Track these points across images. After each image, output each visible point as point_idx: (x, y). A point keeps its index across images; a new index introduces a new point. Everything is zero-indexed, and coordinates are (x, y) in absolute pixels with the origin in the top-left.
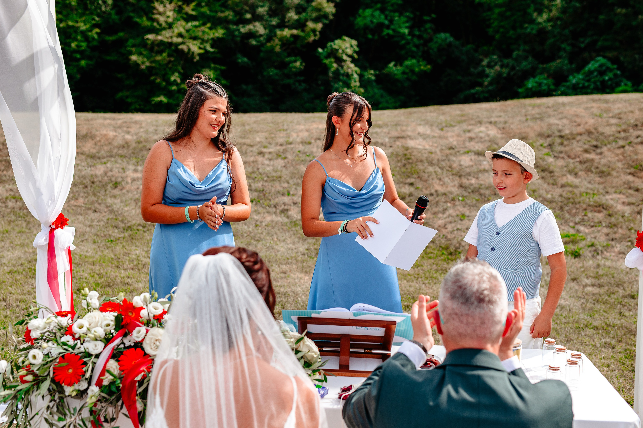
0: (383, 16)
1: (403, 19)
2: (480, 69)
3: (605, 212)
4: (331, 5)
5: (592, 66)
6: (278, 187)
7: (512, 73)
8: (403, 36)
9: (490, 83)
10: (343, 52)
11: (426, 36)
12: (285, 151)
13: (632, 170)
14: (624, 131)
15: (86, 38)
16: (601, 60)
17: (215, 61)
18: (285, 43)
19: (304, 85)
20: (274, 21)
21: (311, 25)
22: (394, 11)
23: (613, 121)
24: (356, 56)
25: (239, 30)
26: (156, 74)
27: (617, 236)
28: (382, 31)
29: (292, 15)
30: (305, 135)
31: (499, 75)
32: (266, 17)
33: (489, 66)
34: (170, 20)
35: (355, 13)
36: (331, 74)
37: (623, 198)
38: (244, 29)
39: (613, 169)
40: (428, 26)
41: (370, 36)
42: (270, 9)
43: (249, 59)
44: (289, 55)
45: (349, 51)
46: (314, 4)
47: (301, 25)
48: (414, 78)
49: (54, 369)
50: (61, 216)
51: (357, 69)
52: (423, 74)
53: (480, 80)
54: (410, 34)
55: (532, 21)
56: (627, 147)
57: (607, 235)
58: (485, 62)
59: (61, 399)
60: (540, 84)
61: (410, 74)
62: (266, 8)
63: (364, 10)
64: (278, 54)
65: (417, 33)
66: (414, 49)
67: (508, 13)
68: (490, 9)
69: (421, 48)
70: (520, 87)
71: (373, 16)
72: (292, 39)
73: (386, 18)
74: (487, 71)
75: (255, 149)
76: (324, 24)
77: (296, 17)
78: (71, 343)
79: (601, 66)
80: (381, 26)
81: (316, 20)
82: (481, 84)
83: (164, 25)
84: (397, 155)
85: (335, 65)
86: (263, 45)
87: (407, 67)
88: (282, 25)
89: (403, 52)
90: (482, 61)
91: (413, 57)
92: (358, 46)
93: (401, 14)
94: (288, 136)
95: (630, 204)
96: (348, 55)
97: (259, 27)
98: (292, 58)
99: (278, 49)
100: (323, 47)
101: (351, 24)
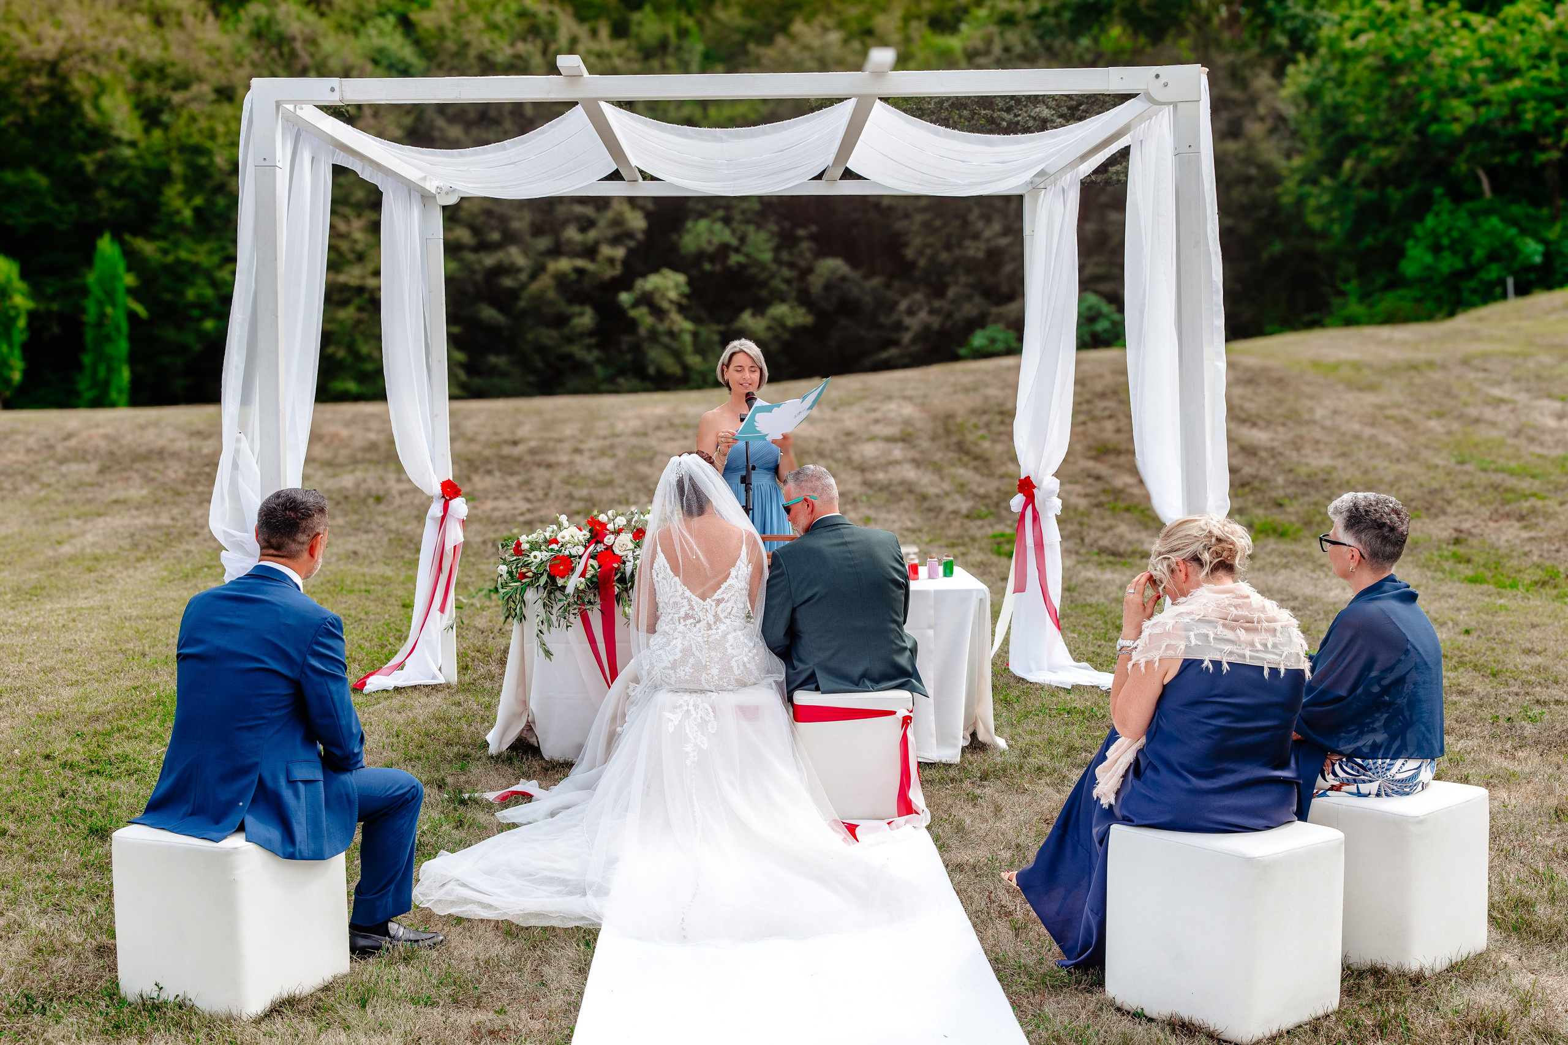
0: (728, 232)
1: (763, 235)
2: (895, 317)
4: (640, 215)
7: (949, 324)
8: (763, 267)
9: (914, 341)
10: (663, 296)
11: (802, 263)
18: (561, 282)
19: (596, 353)
20: (543, 243)
21: (606, 251)
22: (748, 222)
24: (684, 301)
25: (480, 262)
26: (338, 344)
28: (726, 257)
29: (572, 233)
31: (927, 328)
32: (528, 238)
33: (911, 312)
34: (360, 247)
35: (679, 228)
36: (643, 331)
38: (489, 260)
40: (805, 245)
41: (707, 267)
42: (533, 223)
43: (500, 312)
44: (570, 302)
45: (672, 294)
46: (609, 213)
47: (589, 251)
48: (786, 336)
51: (688, 325)
52: (799, 331)
53: (894, 336)
54: (777, 260)
55: (976, 236)
58: (903, 305)
60: (993, 341)
61: (779, 330)
62: (526, 222)
63: (696, 221)
64: (551, 302)
65: (787, 258)
66: (783, 287)
67: (938, 223)
68: (907, 216)
69: (795, 284)
70: (961, 345)
71: (711, 231)
72: (573, 276)
73: (733, 231)
74: (907, 321)
76: (629, 249)
77: (579, 237)
80: (725, 248)
81: (615, 241)
82: (896, 343)
83: (351, 256)
85: (650, 320)
86: (523, 286)
87: (774, 319)
88: (556, 251)
89: (764, 293)
90: (896, 303)
91: (783, 300)
92: (690, 283)
93: (759, 227)
96: (671, 302)
97: (515, 255)
98: (577, 309)
99: (551, 294)
100: (629, 288)
101: (674, 248)
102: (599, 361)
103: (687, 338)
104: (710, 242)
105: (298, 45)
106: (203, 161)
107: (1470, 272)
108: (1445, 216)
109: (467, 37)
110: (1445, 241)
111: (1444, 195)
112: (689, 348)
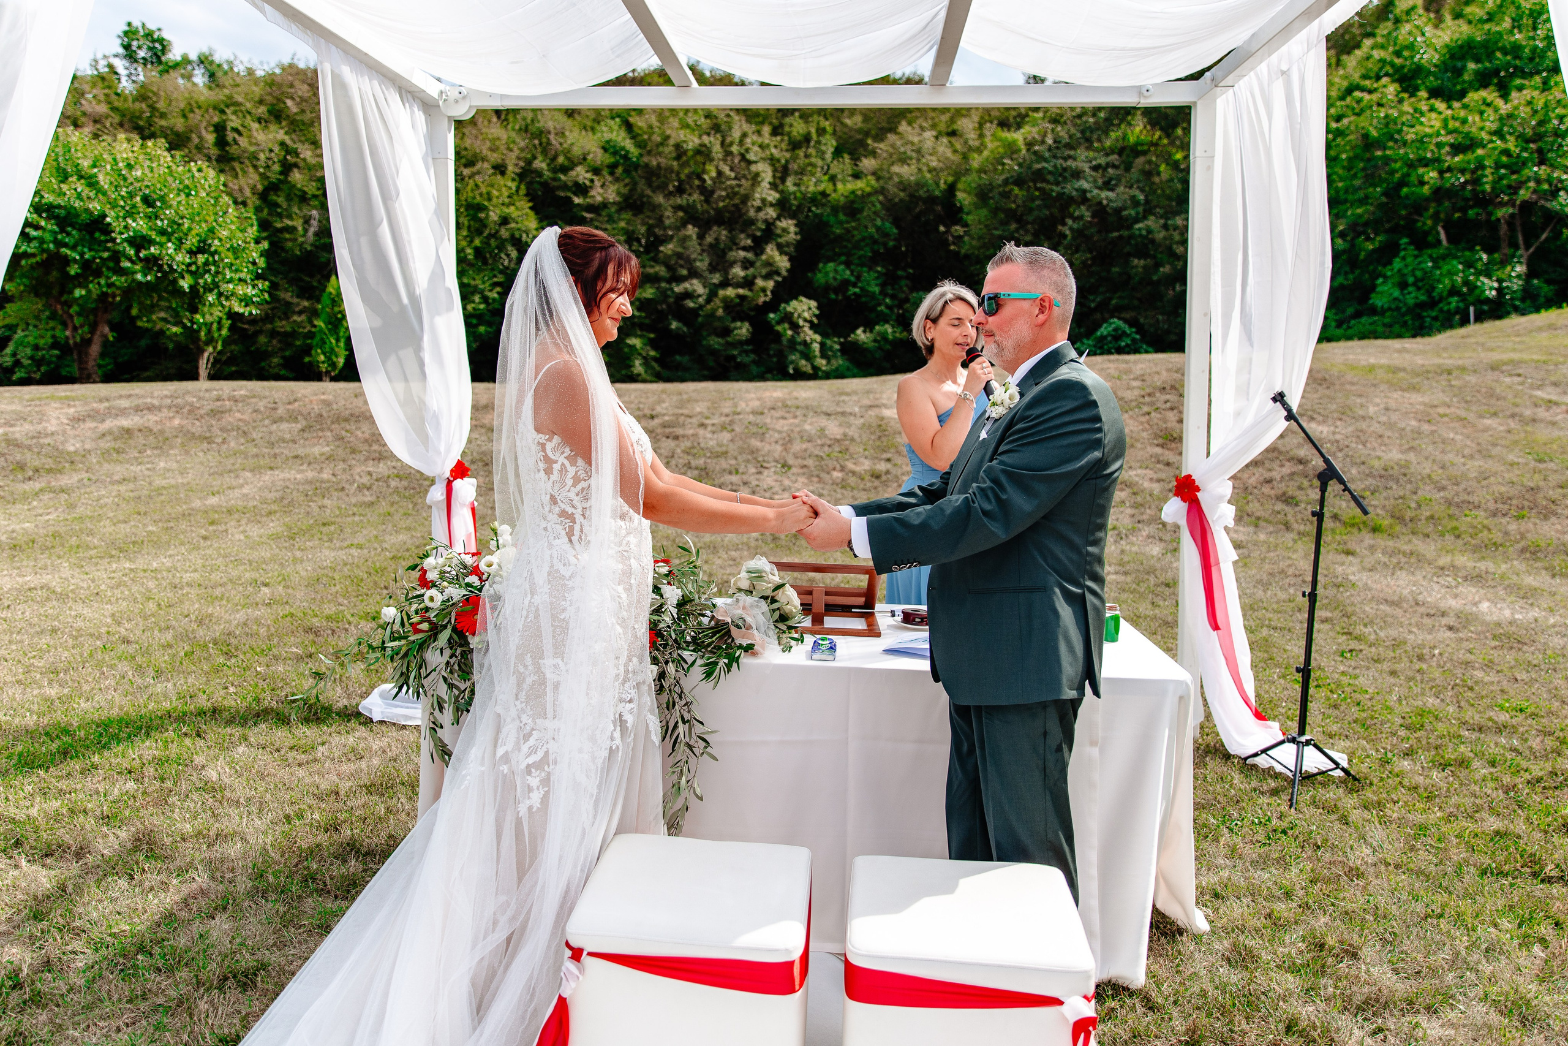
0: (848, 272)
1: (873, 275)
3: (1128, 490)
4: (785, 258)
5: (1104, 330)
6: (724, 464)
8: (872, 296)
10: (799, 316)
11: (903, 296)
12: (731, 422)
13: (1160, 441)
14: (1149, 395)
15: (485, 299)
16: (1116, 322)
17: (642, 327)
18: (728, 304)
19: (752, 356)
20: (716, 278)
21: (760, 282)
22: (862, 265)
23: (1135, 384)
24: (815, 321)
25: (672, 289)
27: (1145, 517)
28: (848, 290)
29: (738, 272)
30: (756, 404)
32: (706, 274)
35: (813, 268)
36: (785, 342)
37: (1150, 473)
38: (678, 289)
39: (1137, 440)
40: (903, 282)
41: (833, 296)
42: (710, 264)
43: (685, 324)
44: (734, 320)
45: (806, 315)
46: (764, 257)
47: (748, 283)
48: (888, 347)
49: (457, 614)
50: (460, 464)
51: (818, 338)
52: (897, 343)
54: (881, 293)
56: (1153, 414)
57: (1133, 516)
59: (463, 654)
61: (882, 343)
62: (706, 263)
63: (825, 263)
64: (720, 318)
65: (890, 292)
71: (836, 271)
72: (737, 300)
73: (852, 272)
75: (694, 420)
76: (776, 282)
77: (742, 274)
78: (477, 583)
79: (1115, 330)
80: (846, 283)
81: (767, 277)
84: (870, 426)
85: (790, 333)
86: (701, 307)
87: (879, 333)
88: (725, 284)
89: (873, 315)
91: (887, 322)
92: (818, 308)
93: (870, 269)
94: (736, 406)
95: (1159, 481)
96: (805, 320)
97: (697, 286)
98: (738, 324)
99: (720, 312)
100: (775, 310)
101: (810, 282)
102: (754, 362)
103: (816, 347)
104: (835, 279)
105: (552, 137)
106: (482, 215)
107: (1432, 303)
108: (1409, 260)
109: (668, 132)
110: (1411, 280)
111: (1410, 244)
112: (817, 353)
